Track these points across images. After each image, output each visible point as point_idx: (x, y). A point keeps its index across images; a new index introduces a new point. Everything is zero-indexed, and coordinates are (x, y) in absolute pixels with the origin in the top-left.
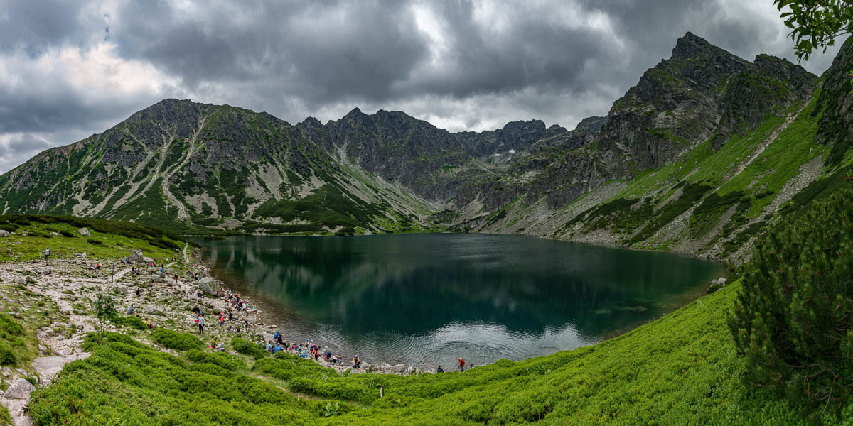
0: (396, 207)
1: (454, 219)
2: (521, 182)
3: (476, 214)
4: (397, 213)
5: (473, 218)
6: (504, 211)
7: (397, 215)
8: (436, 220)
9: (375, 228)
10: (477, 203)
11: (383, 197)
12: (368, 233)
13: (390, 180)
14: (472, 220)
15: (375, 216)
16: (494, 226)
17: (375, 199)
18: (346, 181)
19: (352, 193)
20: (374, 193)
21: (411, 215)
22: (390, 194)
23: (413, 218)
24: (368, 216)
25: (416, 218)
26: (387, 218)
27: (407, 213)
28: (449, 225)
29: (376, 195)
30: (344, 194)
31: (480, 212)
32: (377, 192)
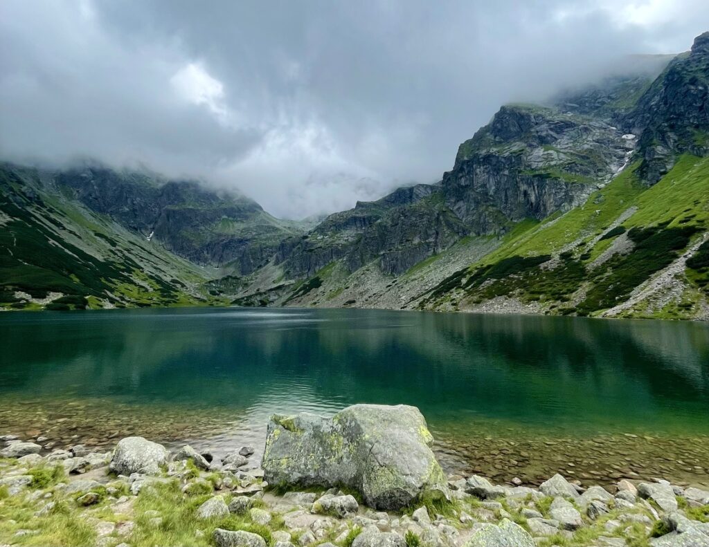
0: (148, 269)
1: (241, 288)
2: (337, 242)
3: (274, 282)
4: (151, 277)
5: (270, 287)
6: (317, 279)
7: (152, 281)
8: (214, 289)
9: (118, 299)
10: (273, 268)
11: (125, 252)
12: (108, 306)
13: (135, 229)
14: (271, 290)
15: (113, 280)
16: (305, 298)
17: (112, 255)
18: (53, 221)
19: (66, 241)
20: (108, 246)
21: (174, 281)
22: (136, 250)
23: (179, 286)
24: (103, 280)
25: (183, 286)
26: (135, 284)
27: (168, 279)
28: (233, 298)
29: (113, 248)
30: (51, 241)
31: (280, 280)
32: (114, 244)
